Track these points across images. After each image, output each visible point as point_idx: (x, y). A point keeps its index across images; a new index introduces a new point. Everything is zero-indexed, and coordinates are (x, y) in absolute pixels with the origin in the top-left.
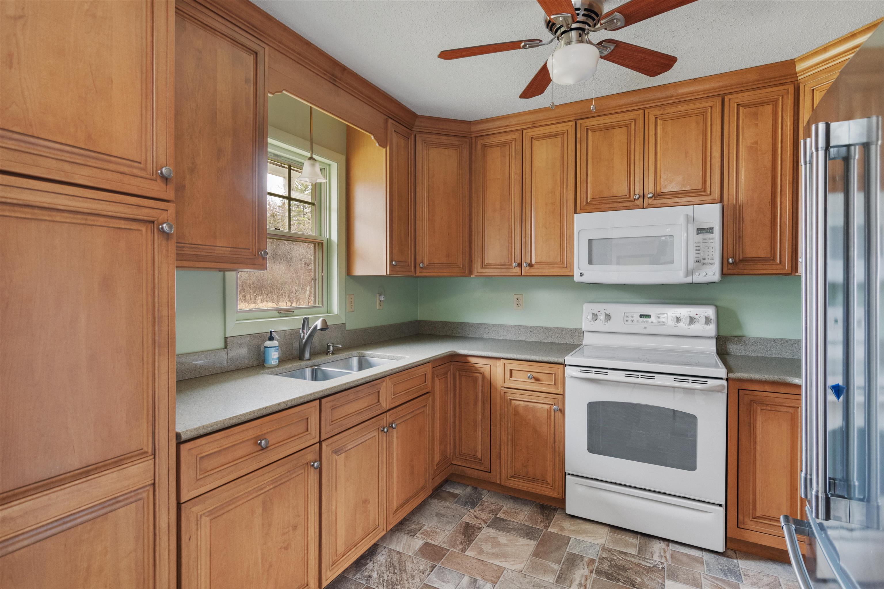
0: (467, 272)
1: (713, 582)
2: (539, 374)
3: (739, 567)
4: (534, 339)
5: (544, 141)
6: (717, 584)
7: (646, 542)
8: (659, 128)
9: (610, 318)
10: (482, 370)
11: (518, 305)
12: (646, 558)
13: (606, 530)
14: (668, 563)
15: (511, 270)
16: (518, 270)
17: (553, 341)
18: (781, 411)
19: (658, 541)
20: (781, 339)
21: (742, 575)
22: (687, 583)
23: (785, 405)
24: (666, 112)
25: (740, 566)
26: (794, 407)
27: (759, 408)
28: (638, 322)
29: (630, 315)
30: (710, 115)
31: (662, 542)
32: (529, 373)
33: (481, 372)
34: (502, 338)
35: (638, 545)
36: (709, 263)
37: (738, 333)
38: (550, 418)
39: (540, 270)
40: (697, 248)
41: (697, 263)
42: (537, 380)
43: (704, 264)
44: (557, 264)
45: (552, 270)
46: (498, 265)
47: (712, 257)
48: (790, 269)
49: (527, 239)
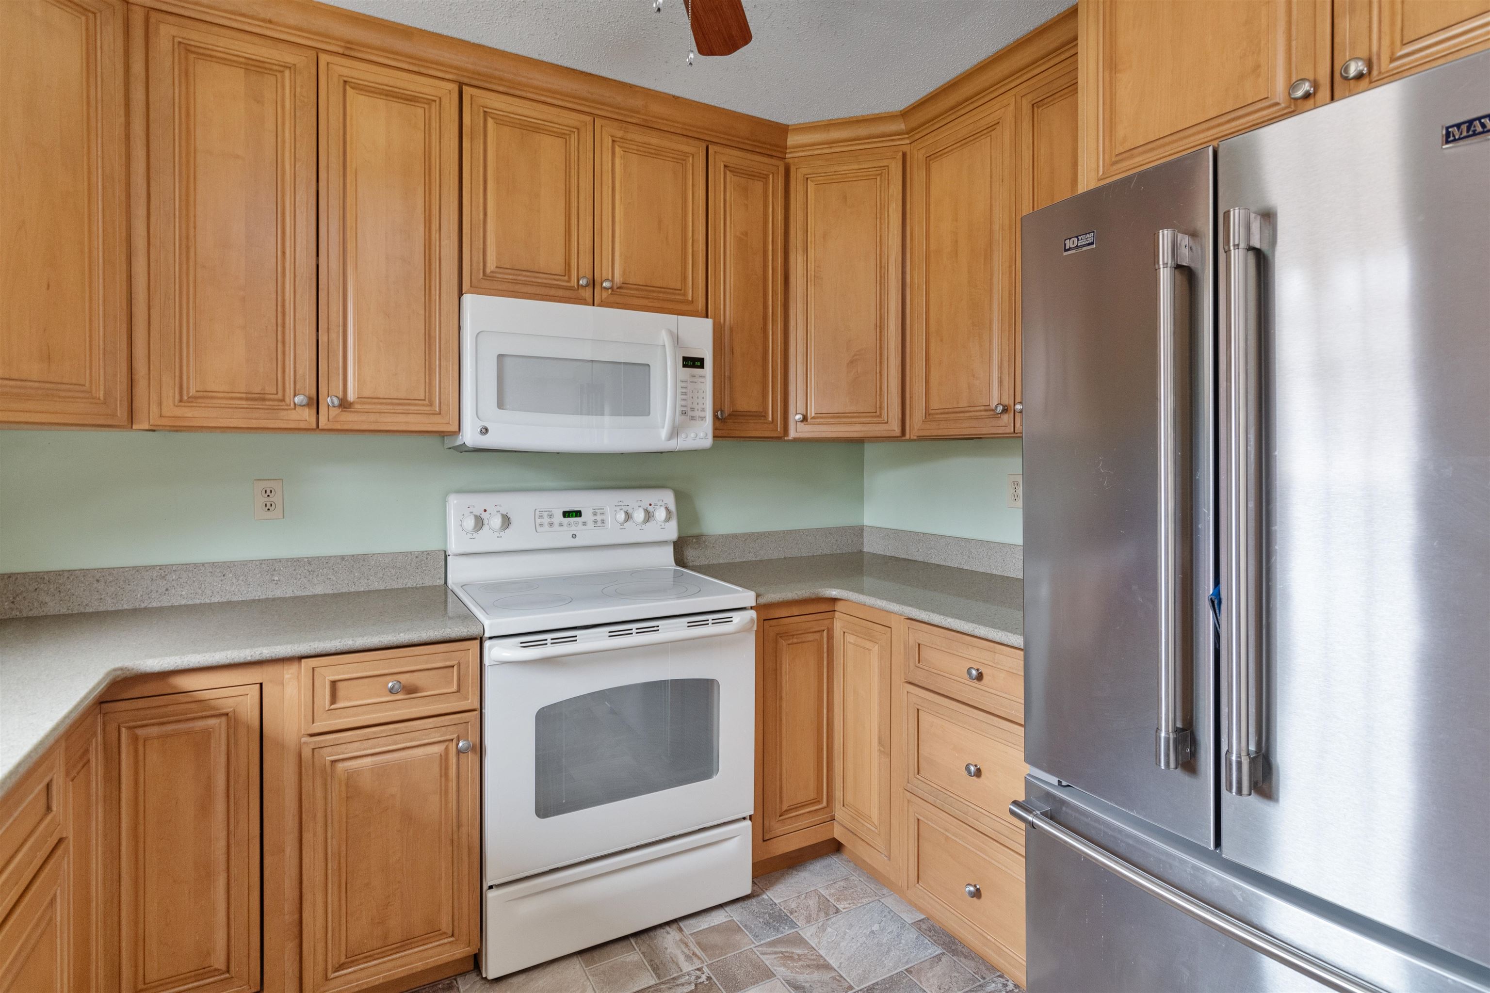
0: (122, 413)
1: (776, 953)
2: (415, 674)
3: (775, 904)
4: (319, 590)
5: (381, 103)
6: (782, 953)
7: (649, 945)
8: (618, 161)
9: (509, 523)
10: (227, 705)
11: (268, 507)
12: (674, 979)
13: (576, 965)
14: (706, 964)
15: (285, 412)
16: (307, 416)
17: (372, 588)
18: (808, 641)
19: (662, 930)
20: (745, 534)
21: (789, 914)
22: (755, 982)
23: (811, 630)
24: (629, 136)
25: (777, 902)
26: (819, 631)
27: (784, 643)
28: (561, 525)
29: (545, 514)
30: (691, 168)
31: (668, 928)
32: (389, 678)
33: (225, 711)
34: (215, 600)
35: (644, 960)
36: (699, 417)
37: (695, 531)
38: (446, 775)
39: (372, 417)
40: (684, 390)
41: (683, 417)
42: (411, 690)
43: (693, 418)
44: (416, 405)
45: (402, 418)
46: (241, 399)
47: (703, 407)
48: (782, 430)
49: (333, 336)
